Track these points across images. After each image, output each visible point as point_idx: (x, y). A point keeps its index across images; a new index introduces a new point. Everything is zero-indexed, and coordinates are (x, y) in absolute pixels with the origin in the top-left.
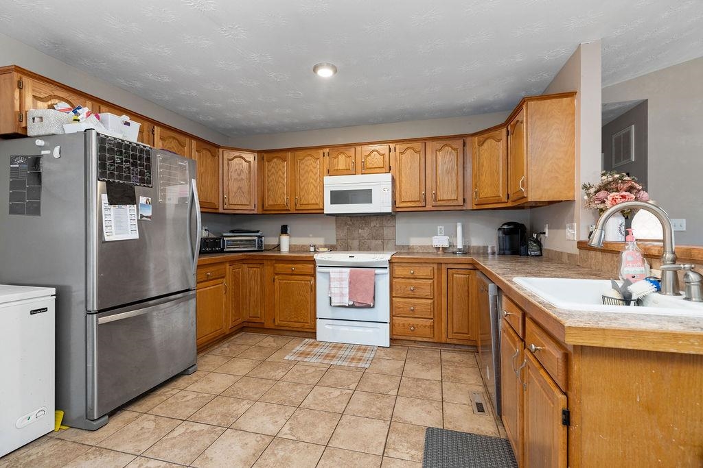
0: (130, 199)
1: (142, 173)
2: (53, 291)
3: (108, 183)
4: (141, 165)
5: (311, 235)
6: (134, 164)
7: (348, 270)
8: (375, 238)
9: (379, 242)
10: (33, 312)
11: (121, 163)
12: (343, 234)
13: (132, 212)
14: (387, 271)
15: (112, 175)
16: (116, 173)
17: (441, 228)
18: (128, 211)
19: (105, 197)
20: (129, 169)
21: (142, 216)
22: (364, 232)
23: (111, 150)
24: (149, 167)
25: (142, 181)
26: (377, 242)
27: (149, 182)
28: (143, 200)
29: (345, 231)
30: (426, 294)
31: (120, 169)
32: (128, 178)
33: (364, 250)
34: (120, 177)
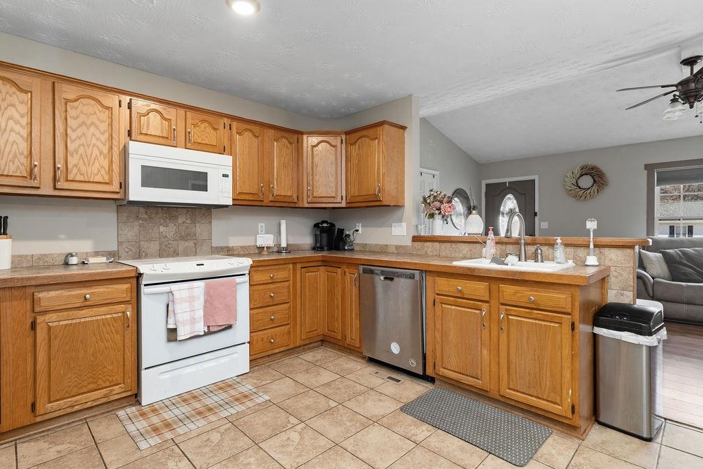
5: (63, 236)
7: (201, 284)
8: (183, 238)
9: (191, 244)
12: (131, 232)
14: (246, 278)
17: (261, 225)
22: (168, 230)
26: (187, 244)
29: (136, 228)
30: (284, 298)
33: (168, 256)
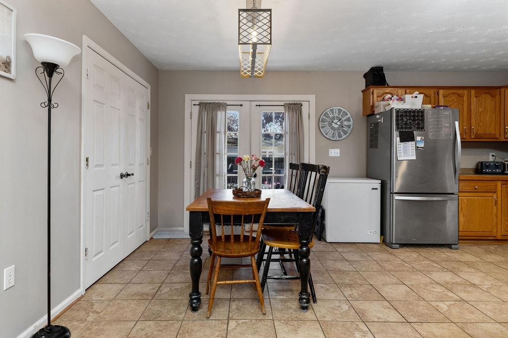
0: (412, 138)
1: (418, 124)
2: (380, 181)
3: (400, 132)
4: (418, 120)
6: (414, 120)
10: (373, 189)
11: (407, 121)
13: (412, 145)
15: (402, 128)
16: (404, 126)
18: (411, 145)
19: (398, 139)
20: (411, 123)
21: (418, 147)
23: (402, 116)
24: (423, 120)
25: (418, 128)
27: (423, 128)
28: (419, 138)
31: (406, 124)
32: (410, 128)
34: (406, 128)
